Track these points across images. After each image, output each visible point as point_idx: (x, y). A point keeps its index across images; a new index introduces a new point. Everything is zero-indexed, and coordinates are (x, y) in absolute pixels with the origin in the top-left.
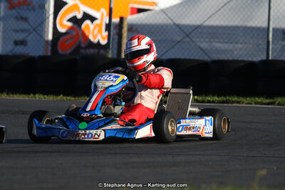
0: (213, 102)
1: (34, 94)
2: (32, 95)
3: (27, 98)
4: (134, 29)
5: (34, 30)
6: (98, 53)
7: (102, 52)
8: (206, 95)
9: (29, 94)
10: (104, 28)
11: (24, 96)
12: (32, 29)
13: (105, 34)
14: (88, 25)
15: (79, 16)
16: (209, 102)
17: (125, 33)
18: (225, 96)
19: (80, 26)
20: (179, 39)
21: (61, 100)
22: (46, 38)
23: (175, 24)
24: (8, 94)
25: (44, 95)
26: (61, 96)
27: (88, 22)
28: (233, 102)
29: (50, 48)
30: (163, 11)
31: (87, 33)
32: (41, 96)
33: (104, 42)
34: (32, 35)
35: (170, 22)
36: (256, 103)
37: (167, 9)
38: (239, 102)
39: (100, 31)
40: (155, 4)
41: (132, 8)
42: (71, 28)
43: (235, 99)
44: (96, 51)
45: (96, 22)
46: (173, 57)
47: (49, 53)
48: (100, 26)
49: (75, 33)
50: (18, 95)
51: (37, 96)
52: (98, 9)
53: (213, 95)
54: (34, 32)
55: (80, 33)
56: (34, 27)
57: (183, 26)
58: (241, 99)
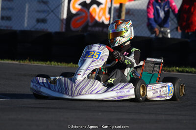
0: (191, 72)
1: (51, 61)
2: (48, 62)
3: (44, 65)
4: (131, 13)
5: (52, 11)
6: (102, 31)
7: (105, 30)
8: (186, 67)
9: (47, 61)
11: (42, 63)
12: (50, 11)
13: (108, 16)
14: (94, 9)
15: (88, 1)
16: (187, 72)
17: (123, 16)
19: (89, 9)
21: (71, 67)
22: (62, 18)
24: (30, 61)
25: (58, 62)
26: (72, 63)
27: (95, 6)
29: (64, 26)
31: (94, 15)
32: (56, 63)
33: (106, 22)
34: (50, 15)
39: (104, 14)
44: (101, 29)
47: (64, 30)
48: (104, 9)
49: (84, 14)
50: (38, 62)
51: (52, 63)
53: (192, 66)
54: (52, 13)
55: (88, 14)
56: (52, 9)
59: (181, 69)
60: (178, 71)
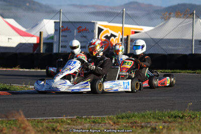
0: (168, 72)
4: (133, 40)
8: (165, 69)
10: (120, 40)
15: (109, 35)
16: (166, 72)
17: (129, 43)
18: (174, 70)
20: (153, 45)
23: (151, 38)
27: (113, 38)
28: (177, 73)
30: (146, 33)
31: (112, 43)
35: (149, 37)
36: (188, 73)
37: (148, 31)
38: (180, 73)
40: (142, 29)
41: (132, 32)
42: (105, 40)
43: (178, 71)
45: (116, 38)
46: (151, 53)
48: (118, 39)
49: (107, 43)
52: (117, 32)
53: (169, 69)
55: (109, 42)
57: (155, 39)
58: (181, 71)
59: (163, 71)
60: (161, 72)
